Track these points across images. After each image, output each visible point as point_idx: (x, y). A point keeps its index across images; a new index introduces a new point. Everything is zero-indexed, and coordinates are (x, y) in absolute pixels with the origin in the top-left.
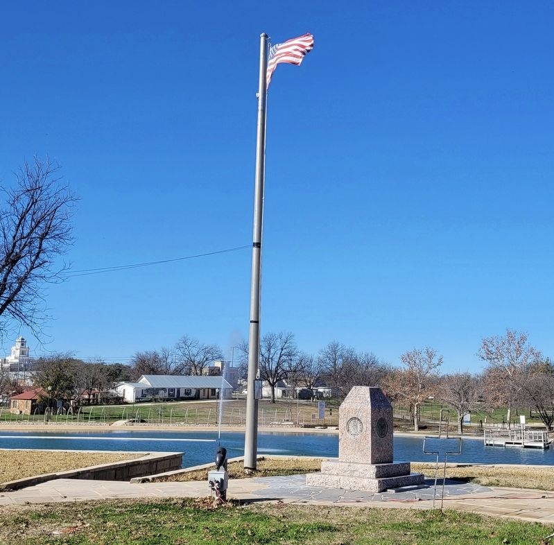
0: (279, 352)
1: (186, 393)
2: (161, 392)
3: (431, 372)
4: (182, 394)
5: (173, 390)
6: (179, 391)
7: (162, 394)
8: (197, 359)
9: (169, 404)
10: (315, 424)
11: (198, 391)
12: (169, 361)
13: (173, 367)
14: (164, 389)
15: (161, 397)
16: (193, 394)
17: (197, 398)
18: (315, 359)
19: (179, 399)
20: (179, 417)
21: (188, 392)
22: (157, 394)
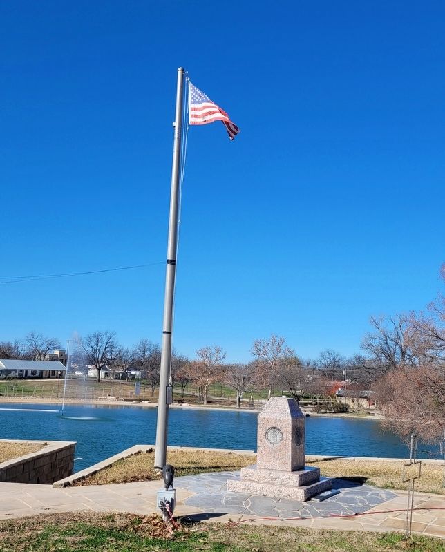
0: (104, 345)
1: (32, 373)
2: (13, 372)
3: (218, 362)
4: (29, 374)
5: (22, 371)
6: (26, 372)
7: (13, 374)
8: (42, 349)
9: (19, 381)
10: (132, 398)
11: (42, 372)
12: (20, 349)
13: (23, 353)
14: (15, 370)
15: (13, 376)
16: (37, 374)
17: (40, 377)
18: (130, 351)
19: (27, 377)
20: (29, 392)
21: (34, 372)
22: (10, 373)
